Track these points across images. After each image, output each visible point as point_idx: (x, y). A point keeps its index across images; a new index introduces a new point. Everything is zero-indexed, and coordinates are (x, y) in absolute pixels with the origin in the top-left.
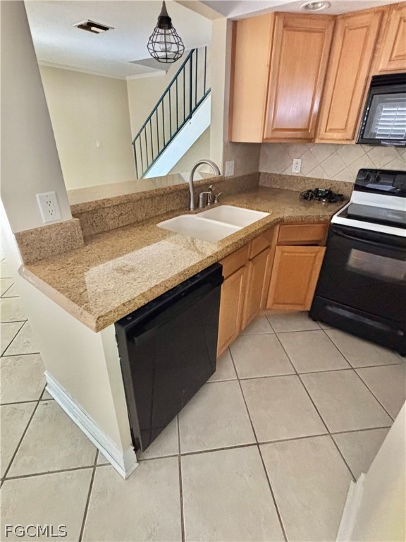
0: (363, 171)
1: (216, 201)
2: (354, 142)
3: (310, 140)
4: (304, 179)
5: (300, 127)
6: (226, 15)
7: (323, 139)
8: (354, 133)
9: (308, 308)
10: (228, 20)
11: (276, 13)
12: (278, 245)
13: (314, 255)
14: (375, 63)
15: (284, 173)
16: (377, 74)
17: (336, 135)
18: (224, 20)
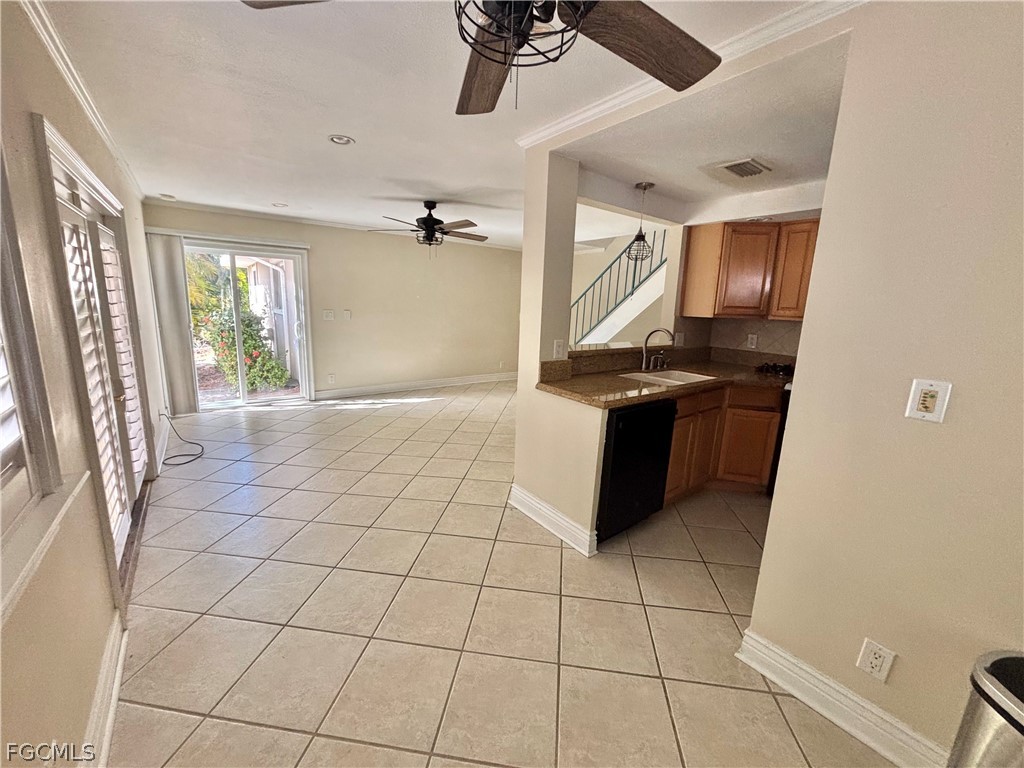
3: (763, 317)
4: (761, 355)
5: (751, 305)
6: (682, 224)
7: (775, 316)
10: (685, 226)
11: (726, 224)
12: (730, 407)
13: (768, 420)
15: (738, 349)
17: (787, 313)
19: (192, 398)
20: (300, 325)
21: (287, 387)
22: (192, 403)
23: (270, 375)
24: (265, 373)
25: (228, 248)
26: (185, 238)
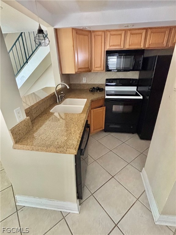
0: (107, 80)
1: (64, 98)
2: (104, 71)
3: (90, 71)
4: (88, 84)
5: (86, 67)
6: (53, 27)
7: (94, 70)
8: (104, 68)
9: (104, 129)
10: (54, 28)
11: (73, 29)
12: (92, 109)
13: (102, 110)
14: (106, 47)
15: (80, 83)
16: (107, 50)
17: (98, 69)
18: (53, 28)
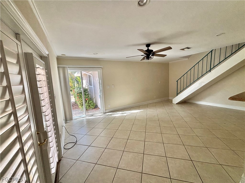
19: (71, 116)
20: (100, 91)
21: (95, 108)
22: (71, 117)
23: (90, 105)
24: (89, 105)
25: (80, 69)
26: (68, 67)
